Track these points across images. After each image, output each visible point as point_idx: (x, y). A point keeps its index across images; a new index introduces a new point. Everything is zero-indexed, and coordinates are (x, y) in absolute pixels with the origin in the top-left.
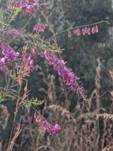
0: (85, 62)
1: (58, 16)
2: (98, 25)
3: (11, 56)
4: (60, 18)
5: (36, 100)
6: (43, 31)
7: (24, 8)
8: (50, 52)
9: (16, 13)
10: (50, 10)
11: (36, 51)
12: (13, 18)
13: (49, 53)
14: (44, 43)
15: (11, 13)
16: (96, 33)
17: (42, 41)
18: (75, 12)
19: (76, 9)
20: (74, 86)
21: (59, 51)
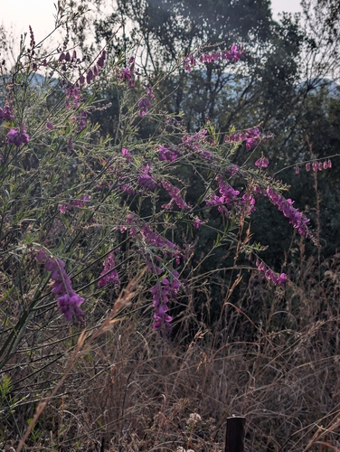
0: (333, 205)
1: (296, 146)
2: (331, 159)
3: (229, 195)
4: (300, 148)
5: (259, 245)
6: (266, 166)
7: (244, 142)
8: (274, 190)
9: (236, 147)
10: (286, 139)
11: (257, 189)
12: (232, 151)
13: (272, 191)
14: (267, 179)
15: (229, 147)
16: (329, 168)
17: (264, 177)
18: (319, 140)
19: (321, 136)
20: (302, 229)
21: (285, 188)
